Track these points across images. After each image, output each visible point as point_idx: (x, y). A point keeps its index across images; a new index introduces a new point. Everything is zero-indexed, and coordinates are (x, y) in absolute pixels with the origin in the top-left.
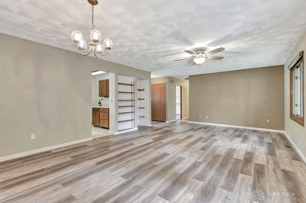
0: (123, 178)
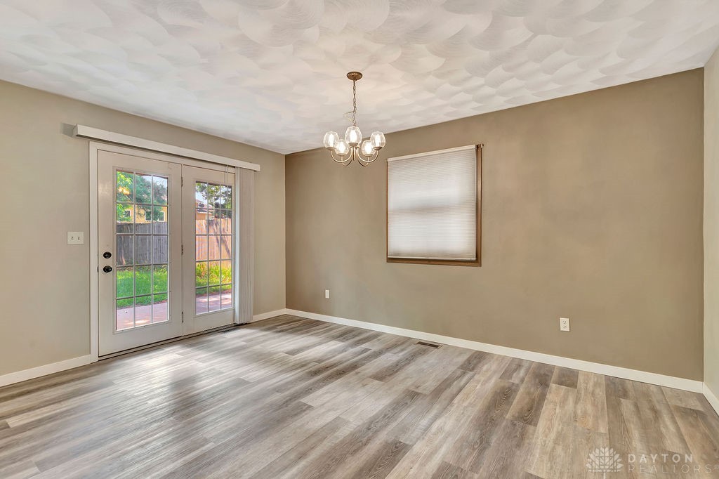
0: (309, 404)
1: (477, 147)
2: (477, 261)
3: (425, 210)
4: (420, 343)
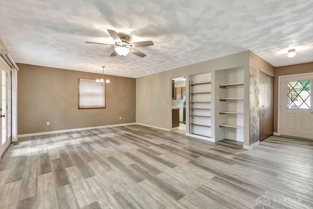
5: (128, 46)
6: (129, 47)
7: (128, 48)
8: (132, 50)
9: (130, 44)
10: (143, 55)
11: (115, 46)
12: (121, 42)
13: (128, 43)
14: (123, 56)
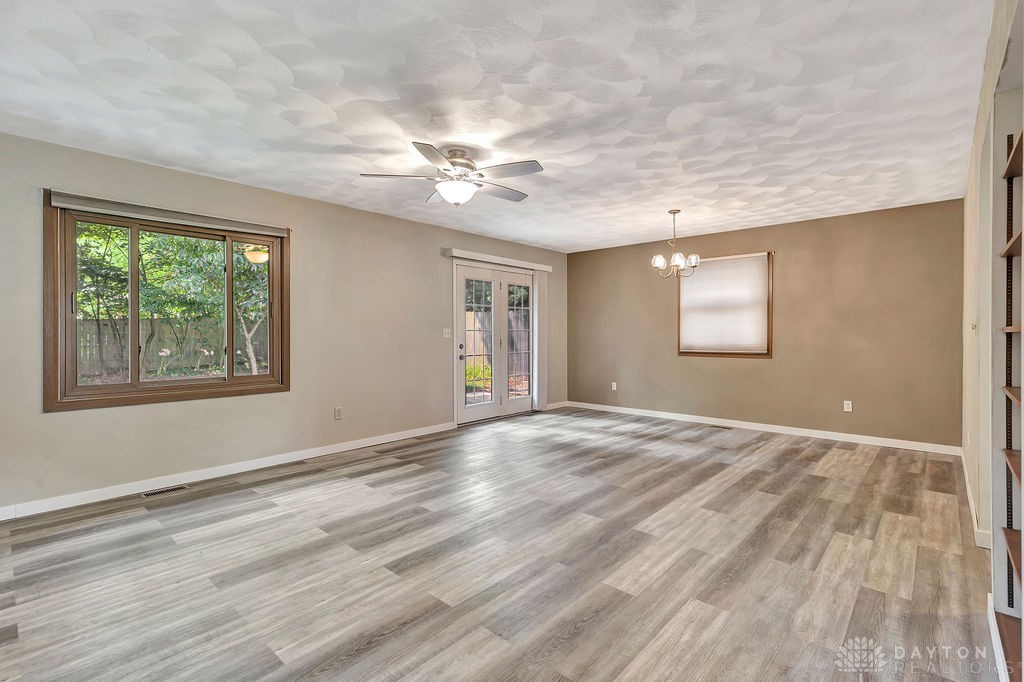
1: (769, 253)
2: (769, 354)
3: (718, 308)
4: (713, 426)
5: (473, 175)
6: (476, 178)
7: (470, 181)
8: (486, 186)
9: (479, 172)
10: (518, 196)
11: (438, 179)
12: (449, 166)
13: (473, 168)
14: (457, 204)
